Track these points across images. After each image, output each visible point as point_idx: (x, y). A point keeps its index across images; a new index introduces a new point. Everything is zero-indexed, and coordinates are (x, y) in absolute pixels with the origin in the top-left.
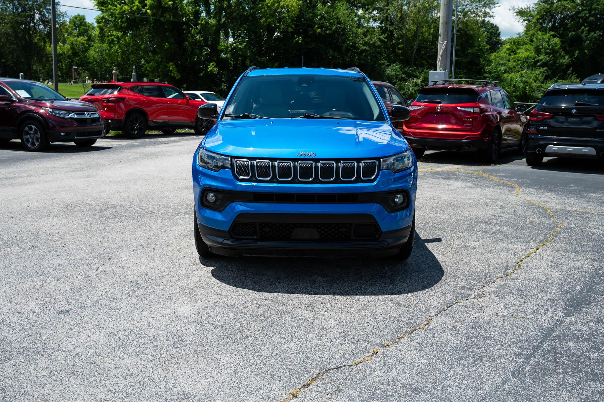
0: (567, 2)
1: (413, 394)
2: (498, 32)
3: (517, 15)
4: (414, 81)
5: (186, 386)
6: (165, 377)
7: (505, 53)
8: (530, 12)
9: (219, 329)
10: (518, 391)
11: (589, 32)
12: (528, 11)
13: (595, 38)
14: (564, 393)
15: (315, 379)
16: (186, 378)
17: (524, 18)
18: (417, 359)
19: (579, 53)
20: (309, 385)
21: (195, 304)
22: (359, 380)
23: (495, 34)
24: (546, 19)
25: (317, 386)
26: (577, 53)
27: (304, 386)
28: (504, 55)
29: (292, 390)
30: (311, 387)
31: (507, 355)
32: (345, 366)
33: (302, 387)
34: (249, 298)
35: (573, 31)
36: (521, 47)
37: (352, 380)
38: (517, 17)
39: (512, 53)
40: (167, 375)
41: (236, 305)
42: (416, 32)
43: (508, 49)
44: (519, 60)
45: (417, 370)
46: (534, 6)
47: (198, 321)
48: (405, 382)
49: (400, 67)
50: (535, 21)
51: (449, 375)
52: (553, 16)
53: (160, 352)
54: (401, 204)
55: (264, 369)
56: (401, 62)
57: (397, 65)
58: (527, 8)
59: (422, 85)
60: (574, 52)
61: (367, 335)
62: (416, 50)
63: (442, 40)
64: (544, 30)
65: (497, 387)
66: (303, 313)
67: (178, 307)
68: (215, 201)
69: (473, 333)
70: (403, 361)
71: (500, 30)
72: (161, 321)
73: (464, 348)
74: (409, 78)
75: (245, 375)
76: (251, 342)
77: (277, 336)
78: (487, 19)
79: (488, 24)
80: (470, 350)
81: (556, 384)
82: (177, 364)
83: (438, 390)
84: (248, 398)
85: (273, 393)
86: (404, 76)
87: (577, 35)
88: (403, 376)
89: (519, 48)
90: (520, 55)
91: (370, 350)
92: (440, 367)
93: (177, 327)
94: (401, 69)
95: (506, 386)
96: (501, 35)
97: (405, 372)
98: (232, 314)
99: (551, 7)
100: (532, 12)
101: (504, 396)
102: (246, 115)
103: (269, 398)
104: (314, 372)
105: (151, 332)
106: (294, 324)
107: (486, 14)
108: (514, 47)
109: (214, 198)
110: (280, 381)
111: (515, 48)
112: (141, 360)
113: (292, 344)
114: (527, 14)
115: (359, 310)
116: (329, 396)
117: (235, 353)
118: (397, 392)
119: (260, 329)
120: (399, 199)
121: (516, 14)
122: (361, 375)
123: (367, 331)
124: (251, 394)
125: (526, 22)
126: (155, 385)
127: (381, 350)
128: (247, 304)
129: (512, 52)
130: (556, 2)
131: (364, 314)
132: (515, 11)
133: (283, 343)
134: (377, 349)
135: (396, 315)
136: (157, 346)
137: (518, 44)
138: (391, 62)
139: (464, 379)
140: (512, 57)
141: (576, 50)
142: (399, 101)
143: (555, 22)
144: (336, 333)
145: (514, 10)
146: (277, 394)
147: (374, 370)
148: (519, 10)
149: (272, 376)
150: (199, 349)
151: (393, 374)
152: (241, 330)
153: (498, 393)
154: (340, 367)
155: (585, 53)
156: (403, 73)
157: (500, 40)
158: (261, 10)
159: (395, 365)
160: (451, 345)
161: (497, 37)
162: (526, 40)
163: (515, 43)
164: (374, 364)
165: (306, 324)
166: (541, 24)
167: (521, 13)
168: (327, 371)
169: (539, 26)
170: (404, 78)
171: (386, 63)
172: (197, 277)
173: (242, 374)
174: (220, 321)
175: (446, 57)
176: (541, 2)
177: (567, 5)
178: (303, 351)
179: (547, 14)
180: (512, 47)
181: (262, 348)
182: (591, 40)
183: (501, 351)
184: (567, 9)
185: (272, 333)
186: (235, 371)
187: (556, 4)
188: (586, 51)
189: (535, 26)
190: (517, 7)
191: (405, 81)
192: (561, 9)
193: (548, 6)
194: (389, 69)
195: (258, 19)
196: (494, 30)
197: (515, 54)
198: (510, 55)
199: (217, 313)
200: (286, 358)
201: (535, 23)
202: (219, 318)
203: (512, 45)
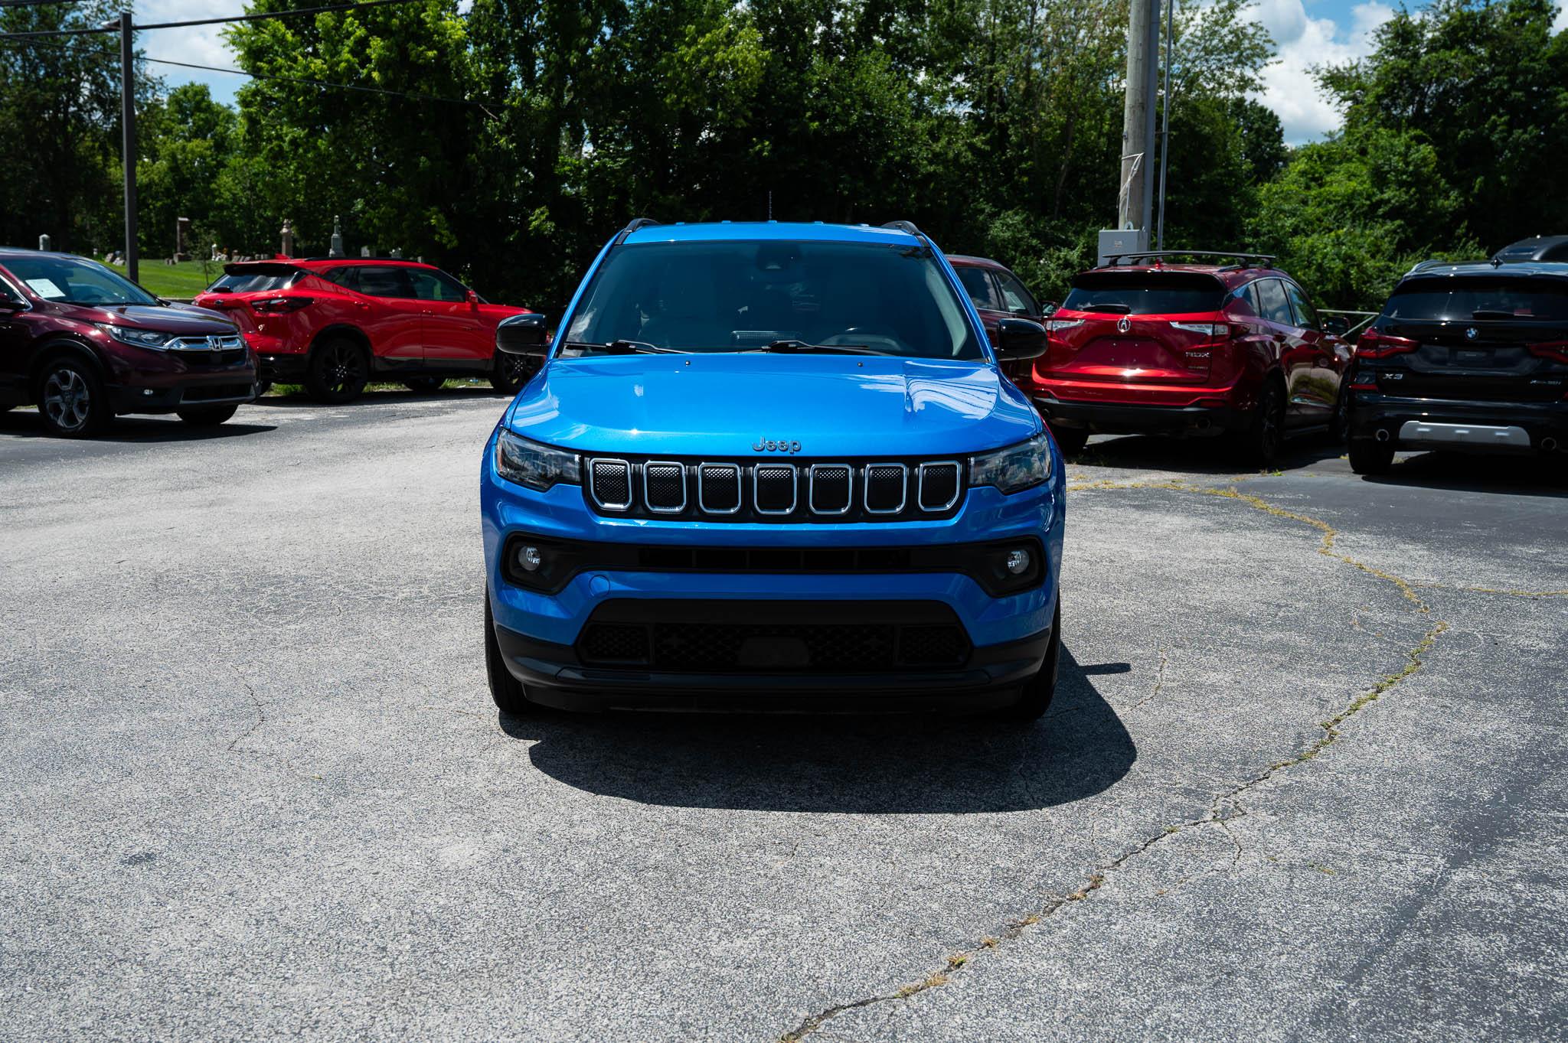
0: (1453, 53)
2: (1277, 129)
3: (1325, 86)
4: (1062, 254)
6: (404, 1029)
7: (1295, 182)
8: (1358, 77)
9: (546, 903)
11: (1511, 126)
12: (1354, 75)
13: (1526, 144)
15: (797, 1034)
17: (1342, 94)
18: (1065, 981)
19: (1485, 182)
21: (487, 838)
22: (912, 1037)
23: (1269, 134)
24: (1399, 97)
26: (1478, 183)
28: (1293, 187)
31: (1299, 970)
32: (875, 999)
34: (627, 822)
35: (1470, 127)
36: (1337, 168)
37: (894, 1037)
38: (1324, 91)
39: (1313, 184)
40: (410, 1026)
41: (592, 839)
42: (1065, 130)
43: (1303, 173)
44: (1330, 202)
45: (1065, 1011)
46: (1368, 64)
47: (494, 881)
49: (1025, 219)
50: (1372, 100)
51: (1148, 1022)
52: (1416, 89)
53: (392, 965)
54: (1024, 573)
55: (665, 1009)
56: (1029, 205)
57: (1016, 214)
58: (1352, 68)
59: (1081, 264)
60: (1471, 179)
61: (935, 917)
62: (1065, 175)
63: (1130, 149)
64: (1394, 124)
66: (767, 859)
67: (441, 846)
68: (539, 568)
69: (1211, 912)
70: (1029, 985)
71: (1281, 125)
72: (397, 884)
73: (1188, 951)
74: (1047, 247)
75: (613, 1025)
76: (630, 937)
77: (698, 921)
78: (1249, 96)
79: (1252, 109)
80: (1203, 956)
82: (435, 995)
86: (1034, 242)
87: (1478, 136)
88: (1027, 1025)
89: (1333, 170)
90: (1335, 188)
91: (942, 958)
92: (1125, 1003)
93: (438, 898)
94: (1027, 222)
96: (1284, 138)
97: (1033, 1015)
98: (583, 863)
99: (1412, 65)
100: (1364, 79)
102: (621, 344)
104: (795, 1017)
105: (369, 913)
106: (743, 888)
107: (1244, 83)
108: (1319, 167)
109: (536, 561)
111: (1321, 170)
112: (342, 984)
113: (739, 943)
114: (1350, 84)
115: (915, 852)
117: (589, 965)
119: (655, 902)
120: (1017, 561)
121: (1321, 82)
122: (916, 1023)
123: (935, 906)
125: (1349, 103)
127: (970, 958)
128: (622, 836)
129: (1314, 179)
130: (1425, 53)
131: (927, 862)
132: (1320, 76)
133: (715, 938)
134: (959, 954)
135: (1011, 865)
136: (384, 949)
137: (1328, 160)
138: (1002, 205)
140: (1313, 193)
141: (1476, 175)
142: (1020, 306)
143: (1421, 103)
144: (854, 912)
145: (1318, 73)
147: (953, 1011)
148: (1329, 72)
149: (685, 1027)
150: (493, 956)
151: (1001, 1021)
152: (604, 905)
154: (863, 1004)
155: (1500, 184)
156: (1033, 236)
157: (1283, 149)
158: (666, 72)
159: (1006, 998)
160: (1155, 942)
161: (1274, 141)
162: (1350, 151)
163: (1320, 157)
164: (953, 995)
165: (775, 888)
166: (1387, 108)
167: (1335, 80)
168: (828, 1013)
169: (1381, 114)
170: (1033, 248)
171: (988, 209)
172: (491, 765)
173: (606, 1021)
174: (549, 882)
175: (1143, 194)
176: (1387, 52)
177: (1453, 61)
178: (766, 961)
179: (1401, 84)
180: (1312, 168)
181: (658, 952)
182: (1515, 149)
183: (1284, 958)
184: (1452, 71)
185: (687, 914)
186: (587, 1014)
187: (1424, 58)
188: (1503, 178)
189: (1372, 115)
190: (1326, 66)
191: (1038, 254)
192: (1438, 70)
193: (1405, 64)
194: (998, 223)
195: (658, 95)
196: (1266, 125)
197: (1321, 186)
198: (1308, 188)
199: (543, 861)
200: (720, 980)
201: (1371, 105)
202: (549, 874)
203: (1313, 164)
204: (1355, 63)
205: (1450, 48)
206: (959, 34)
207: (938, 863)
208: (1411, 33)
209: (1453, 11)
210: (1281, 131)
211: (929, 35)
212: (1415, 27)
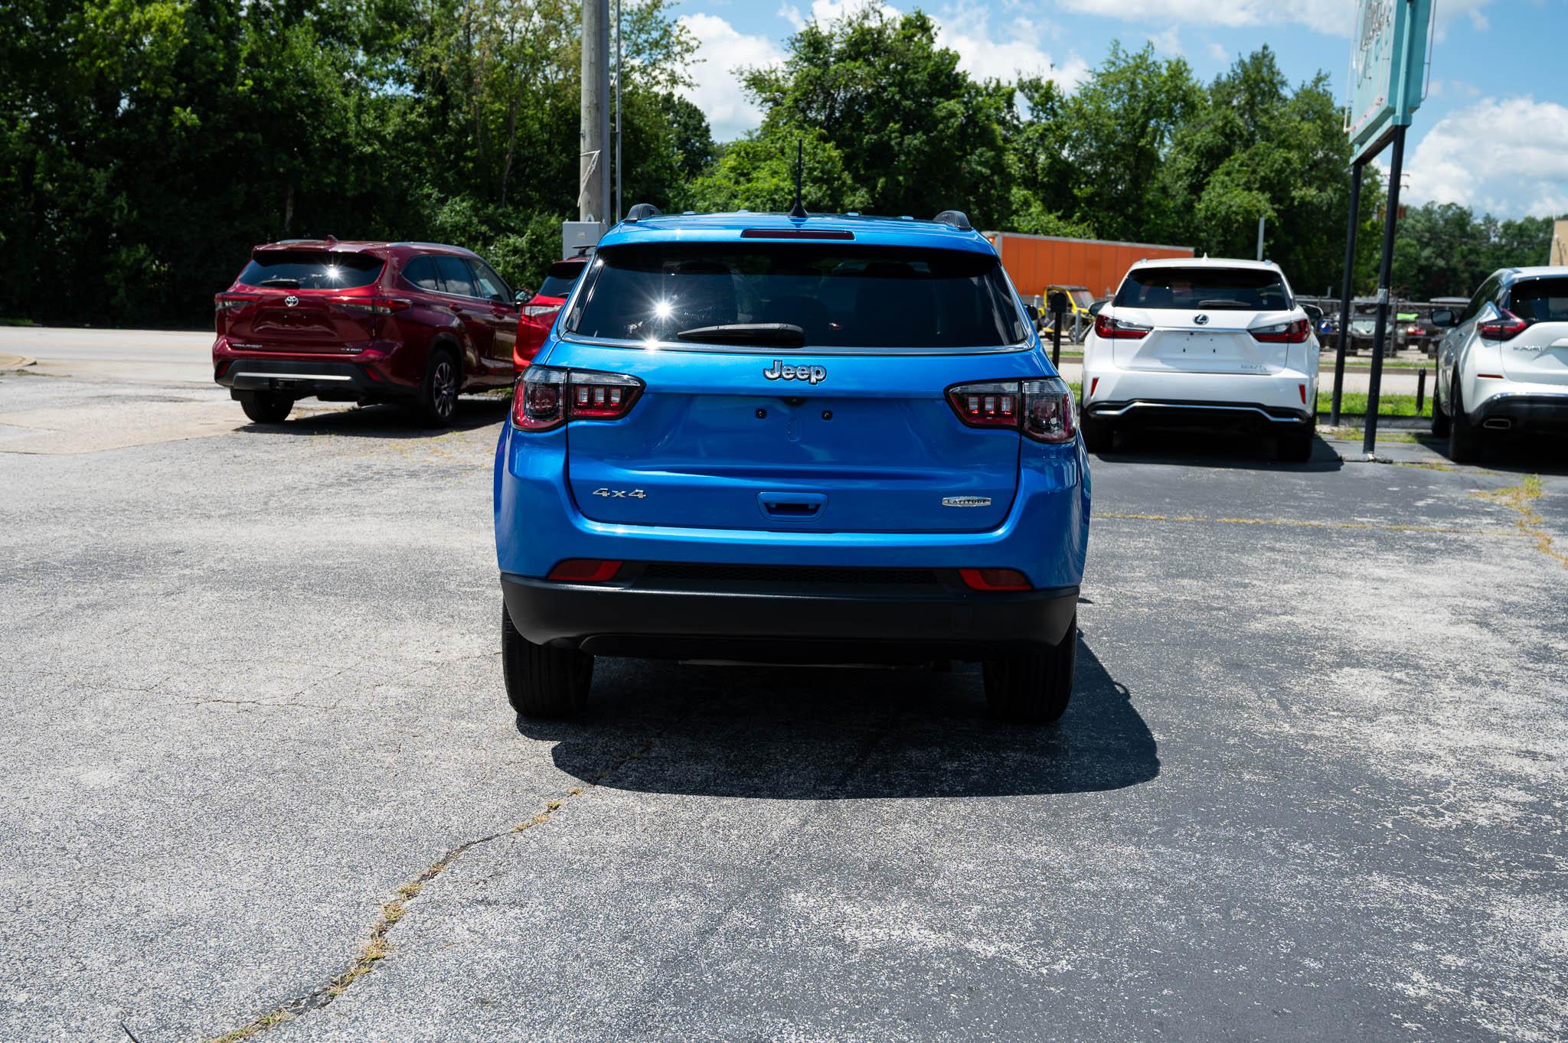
0: (857, 64)
1: (644, 861)
2: (704, 124)
3: (748, 87)
4: (511, 241)
5: (169, 907)
6: (112, 897)
7: (726, 177)
8: (777, 80)
9: (197, 803)
10: (830, 833)
11: (903, 133)
12: (773, 78)
13: (916, 148)
14: (907, 825)
15: (445, 862)
16: (161, 893)
17: (764, 95)
18: (638, 808)
19: (886, 182)
20: (435, 874)
21: (119, 764)
22: (533, 853)
23: (697, 129)
24: (813, 101)
25: (452, 872)
26: (881, 182)
27: (424, 877)
28: (725, 182)
29: (404, 885)
30: (439, 875)
31: (804, 783)
32: (497, 835)
33: (422, 879)
34: (244, 742)
35: (874, 133)
36: (763, 165)
37: (519, 855)
38: (748, 92)
39: (742, 179)
40: (116, 894)
41: (218, 755)
42: (508, 119)
43: (733, 169)
44: (757, 196)
45: (643, 825)
46: (784, 67)
47: (141, 793)
48: (624, 844)
49: (472, 206)
50: (791, 104)
51: (703, 824)
52: (828, 95)
53: (77, 858)
55: (331, 859)
56: (476, 192)
57: (463, 201)
58: (771, 72)
59: (530, 251)
60: (875, 180)
61: (529, 780)
62: (510, 163)
63: (588, 146)
64: (805, 124)
65: (792, 832)
66: (378, 756)
67: (78, 774)
69: (735, 756)
70: (612, 813)
71: (707, 120)
72: (50, 803)
73: (724, 780)
74: (497, 235)
75: (293, 873)
76: (281, 818)
77: (335, 804)
78: (679, 91)
79: (680, 103)
80: (735, 782)
81: (893, 815)
82: (128, 872)
83: (687, 850)
84: (315, 908)
85: (364, 894)
86: (484, 228)
87: (880, 141)
88: (617, 836)
89: (758, 167)
90: (760, 185)
91: (541, 805)
92: (686, 815)
93: (95, 810)
94: (475, 209)
95: (808, 827)
96: (712, 133)
97: (620, 830)
98: (217, 774)
99: (823, 74)
100: (782, 82)
101: (806, 844)
103: (359, 904)
104: (438, 853)
105: (36, 825)
106: (365, 777)
107: (673, 80)
108: (747, 165)
110: (372, 874)
111: (749, 166)
112: (37, 875)
113: (376, 812)
114: (770, 86)
115: (501, 740)
116: (481, 884)
117: (255, 840)
118: (611, 861)
119: (294, 793)
121: (745, 83)
122: (534, 845)
123: (527, 773)
124: (319, 901)
125: (770, 104)
126: (96, 913)
127: (564, 802)
128: (244, 752)
129: (742, 174)
130: (834, 62)
131: (513, 746)
132: (743, 77)
133: (354, 811)
134: (555, 802)
135: (580, 742)
136: (64, 849)
137: (754, 157)
138: (449, 192)
139: (731, 827)
140: (742, 187)
141: (880, 176)
142: (494, 292)
143: (832, 109)
144: (463, 784)
145: (741, 74)
146: (373, 895)
147: (560, 836)
148: (752, 74)
149: (352, 868)
150: (166, 843)
151: (597, 836)
152: (249, 799)
153: (796, 840)
154: (488, 839)
155: (899, 183)
156: (482, 222)
157: (712, 143)
158: (76, 35)
159: (598, 823)
160: (699, 779)
161: (702, 136)
162: (773, 150)
163: (747, 154)
164: (557, 826)
165: (392, 775)
166: (803, 111)
167: (757, 82)
168: (463, 848)
169: (799, 116)
170: (483, 234)
171: (435, 194)
172: (96, 711)
173: (285, 873)
174: (192, 789)
175: (601, 189)
176: (801, 59)
177: (857, 71)
178: (403, 822)
179: (815, 90)
180: (740, 164)
181: (310, 825)
182: (908, 154)
183: (792, 778)
184: (857, 81)
185: (325, 799)
186: (268, 870)
187: (833, 67)
188: (901, 178)
189: (791, 117)
190: (748, 68)
191: (487, 241)
192: (846, 77)
193: (816, 72)
194: (446, 209)
195: (69, 60)
196: (692, 120)
197: (749, 181)
198: (737, 182)
199: (181, 776)
200: (370, 837)
201: (790, 107)
202: (189, 785)
203: (740, 160)
204: (774, 68)
205: (855, 59)
206: (394, 15)
207: (520, 746)
208: (821, 43)
209: (855, 25)
210: (707, 127)
211: (366, 15)
212: (824, 38)
